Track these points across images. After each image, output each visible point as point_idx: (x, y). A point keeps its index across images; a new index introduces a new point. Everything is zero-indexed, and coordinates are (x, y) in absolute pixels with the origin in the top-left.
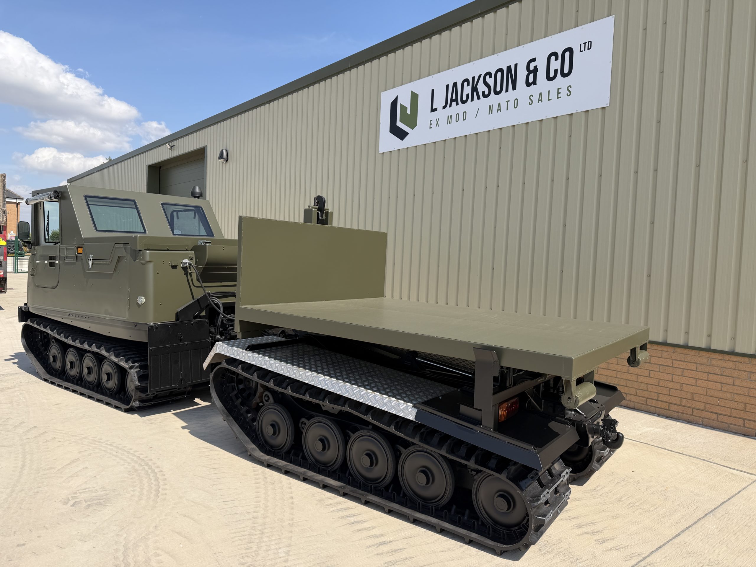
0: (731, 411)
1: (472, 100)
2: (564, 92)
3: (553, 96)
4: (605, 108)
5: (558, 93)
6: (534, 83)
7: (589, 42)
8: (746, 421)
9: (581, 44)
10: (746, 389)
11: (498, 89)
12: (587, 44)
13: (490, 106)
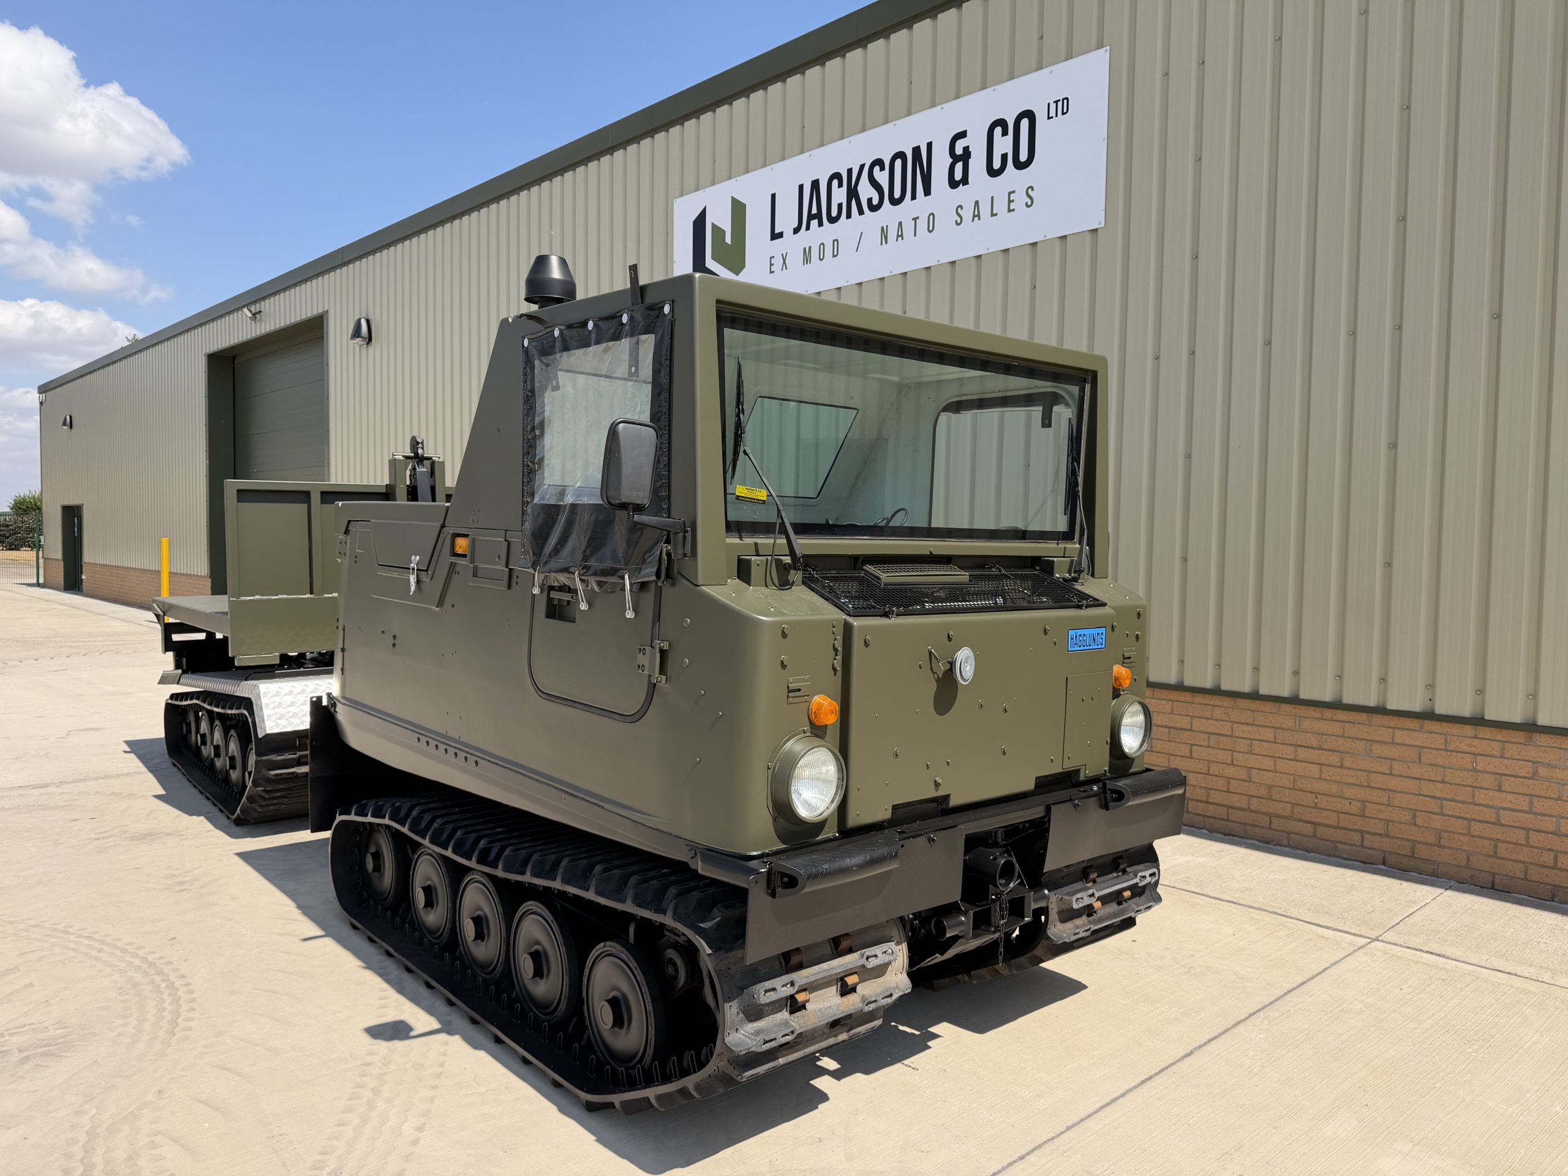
0: (1338, 817)
1: (849, 216)
2: (1020, 199)
3: (1001, 206)
4: (1096, 230)
5: (1010, 201)
6: (965, 181)
7: (1063, 100)
8: (1366, 836)
9: (1049, 104)
10: (1363, 773)
11: (897, 194)
12: (1060, 104)
13: (883, 228)
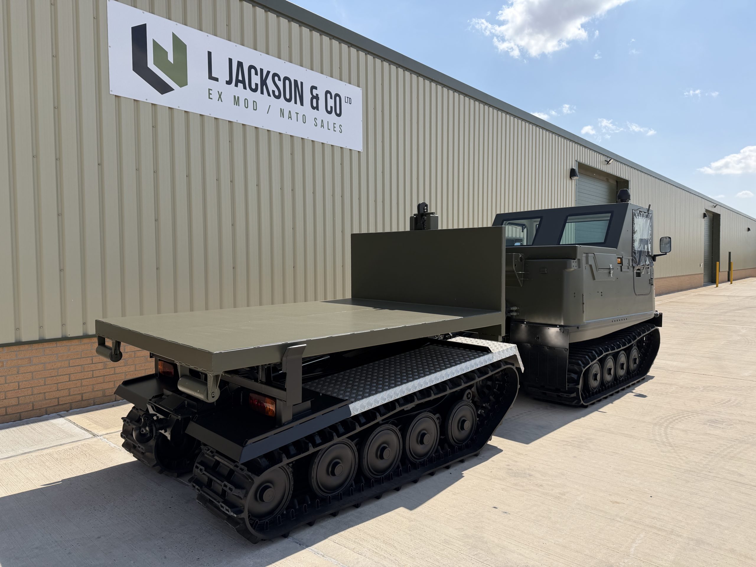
1: (262, 93)
3: (331, 127)
4: (359, 152)
6: (317, 108)
9: (345, 97)
11: (288, 97)
12: (349, 99)
13: (281, 109)
